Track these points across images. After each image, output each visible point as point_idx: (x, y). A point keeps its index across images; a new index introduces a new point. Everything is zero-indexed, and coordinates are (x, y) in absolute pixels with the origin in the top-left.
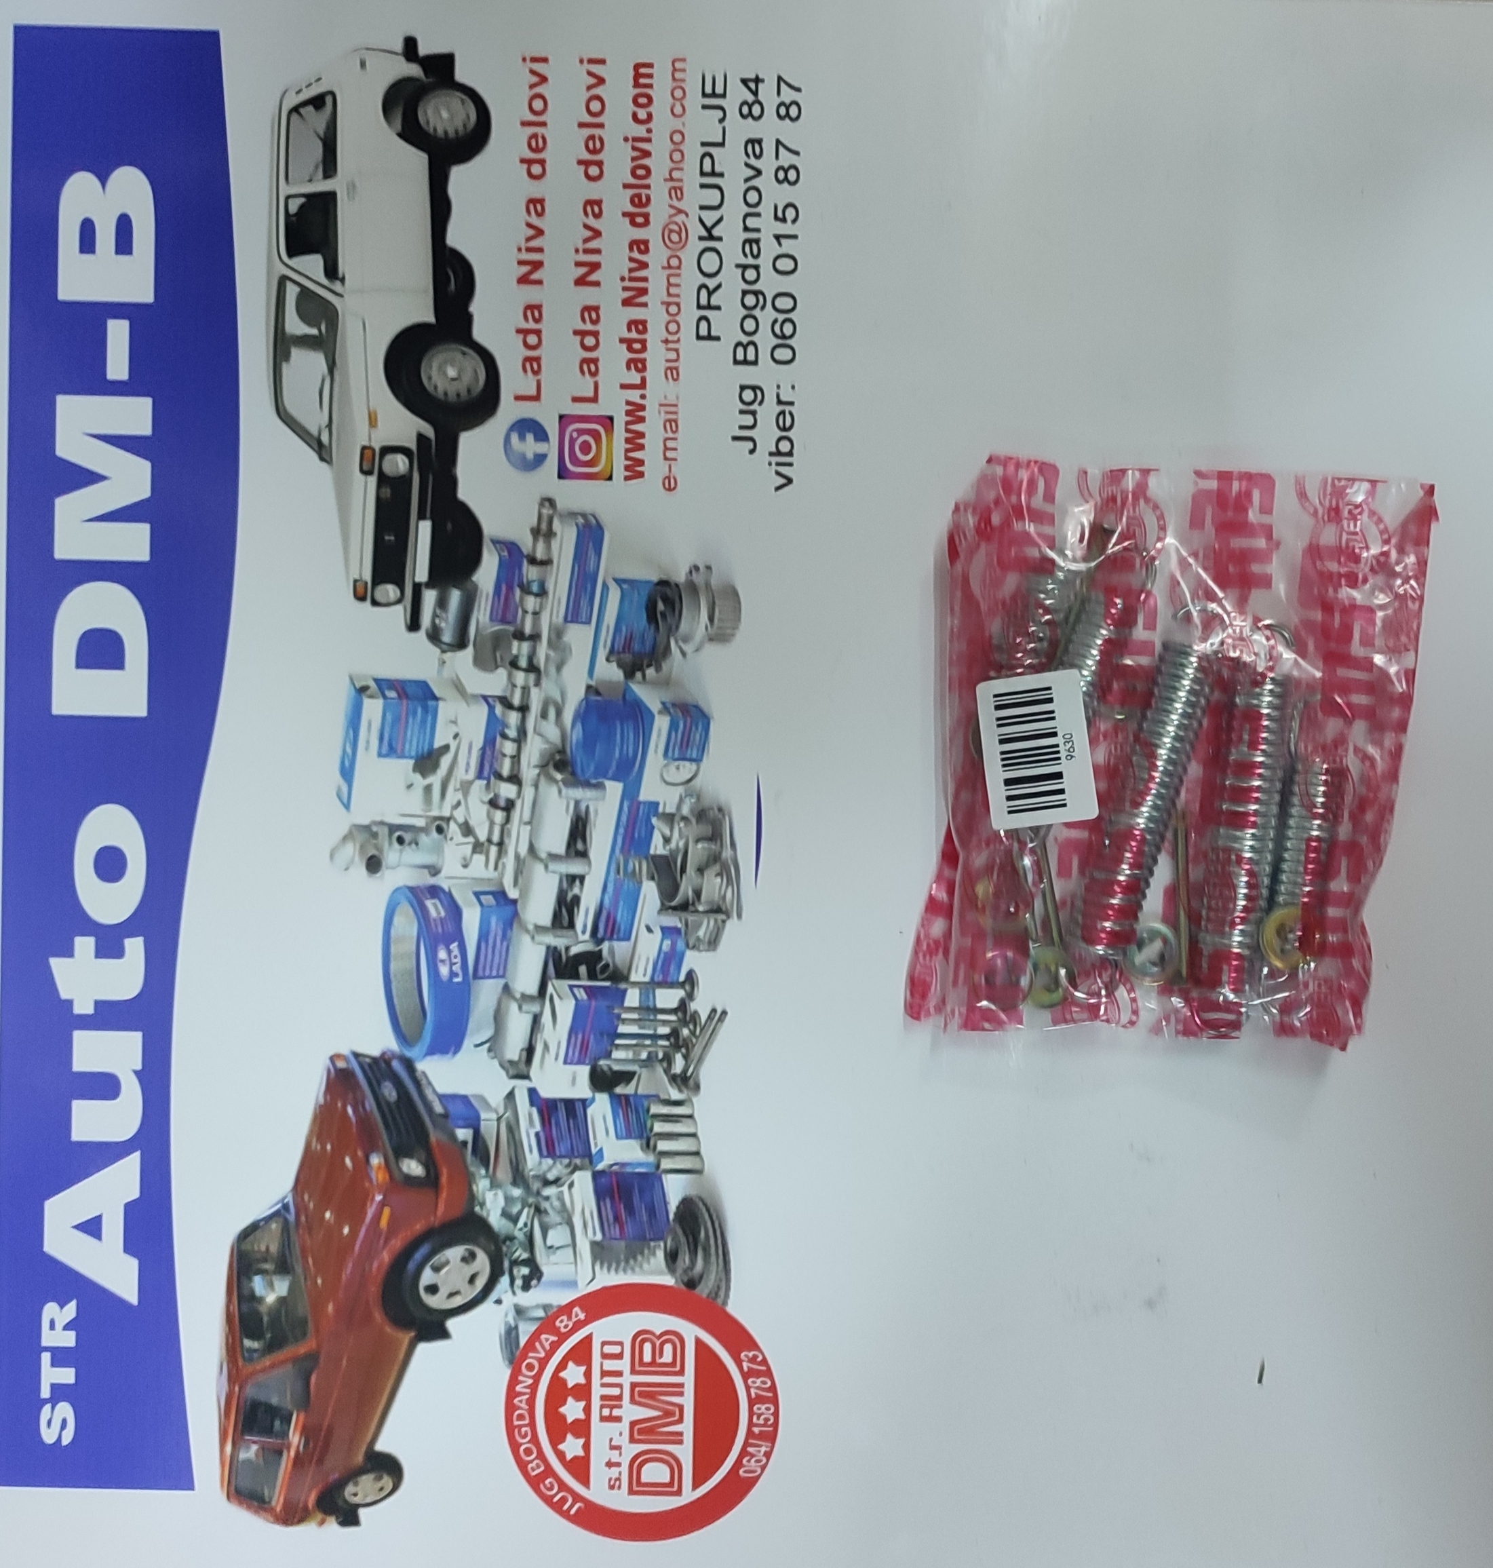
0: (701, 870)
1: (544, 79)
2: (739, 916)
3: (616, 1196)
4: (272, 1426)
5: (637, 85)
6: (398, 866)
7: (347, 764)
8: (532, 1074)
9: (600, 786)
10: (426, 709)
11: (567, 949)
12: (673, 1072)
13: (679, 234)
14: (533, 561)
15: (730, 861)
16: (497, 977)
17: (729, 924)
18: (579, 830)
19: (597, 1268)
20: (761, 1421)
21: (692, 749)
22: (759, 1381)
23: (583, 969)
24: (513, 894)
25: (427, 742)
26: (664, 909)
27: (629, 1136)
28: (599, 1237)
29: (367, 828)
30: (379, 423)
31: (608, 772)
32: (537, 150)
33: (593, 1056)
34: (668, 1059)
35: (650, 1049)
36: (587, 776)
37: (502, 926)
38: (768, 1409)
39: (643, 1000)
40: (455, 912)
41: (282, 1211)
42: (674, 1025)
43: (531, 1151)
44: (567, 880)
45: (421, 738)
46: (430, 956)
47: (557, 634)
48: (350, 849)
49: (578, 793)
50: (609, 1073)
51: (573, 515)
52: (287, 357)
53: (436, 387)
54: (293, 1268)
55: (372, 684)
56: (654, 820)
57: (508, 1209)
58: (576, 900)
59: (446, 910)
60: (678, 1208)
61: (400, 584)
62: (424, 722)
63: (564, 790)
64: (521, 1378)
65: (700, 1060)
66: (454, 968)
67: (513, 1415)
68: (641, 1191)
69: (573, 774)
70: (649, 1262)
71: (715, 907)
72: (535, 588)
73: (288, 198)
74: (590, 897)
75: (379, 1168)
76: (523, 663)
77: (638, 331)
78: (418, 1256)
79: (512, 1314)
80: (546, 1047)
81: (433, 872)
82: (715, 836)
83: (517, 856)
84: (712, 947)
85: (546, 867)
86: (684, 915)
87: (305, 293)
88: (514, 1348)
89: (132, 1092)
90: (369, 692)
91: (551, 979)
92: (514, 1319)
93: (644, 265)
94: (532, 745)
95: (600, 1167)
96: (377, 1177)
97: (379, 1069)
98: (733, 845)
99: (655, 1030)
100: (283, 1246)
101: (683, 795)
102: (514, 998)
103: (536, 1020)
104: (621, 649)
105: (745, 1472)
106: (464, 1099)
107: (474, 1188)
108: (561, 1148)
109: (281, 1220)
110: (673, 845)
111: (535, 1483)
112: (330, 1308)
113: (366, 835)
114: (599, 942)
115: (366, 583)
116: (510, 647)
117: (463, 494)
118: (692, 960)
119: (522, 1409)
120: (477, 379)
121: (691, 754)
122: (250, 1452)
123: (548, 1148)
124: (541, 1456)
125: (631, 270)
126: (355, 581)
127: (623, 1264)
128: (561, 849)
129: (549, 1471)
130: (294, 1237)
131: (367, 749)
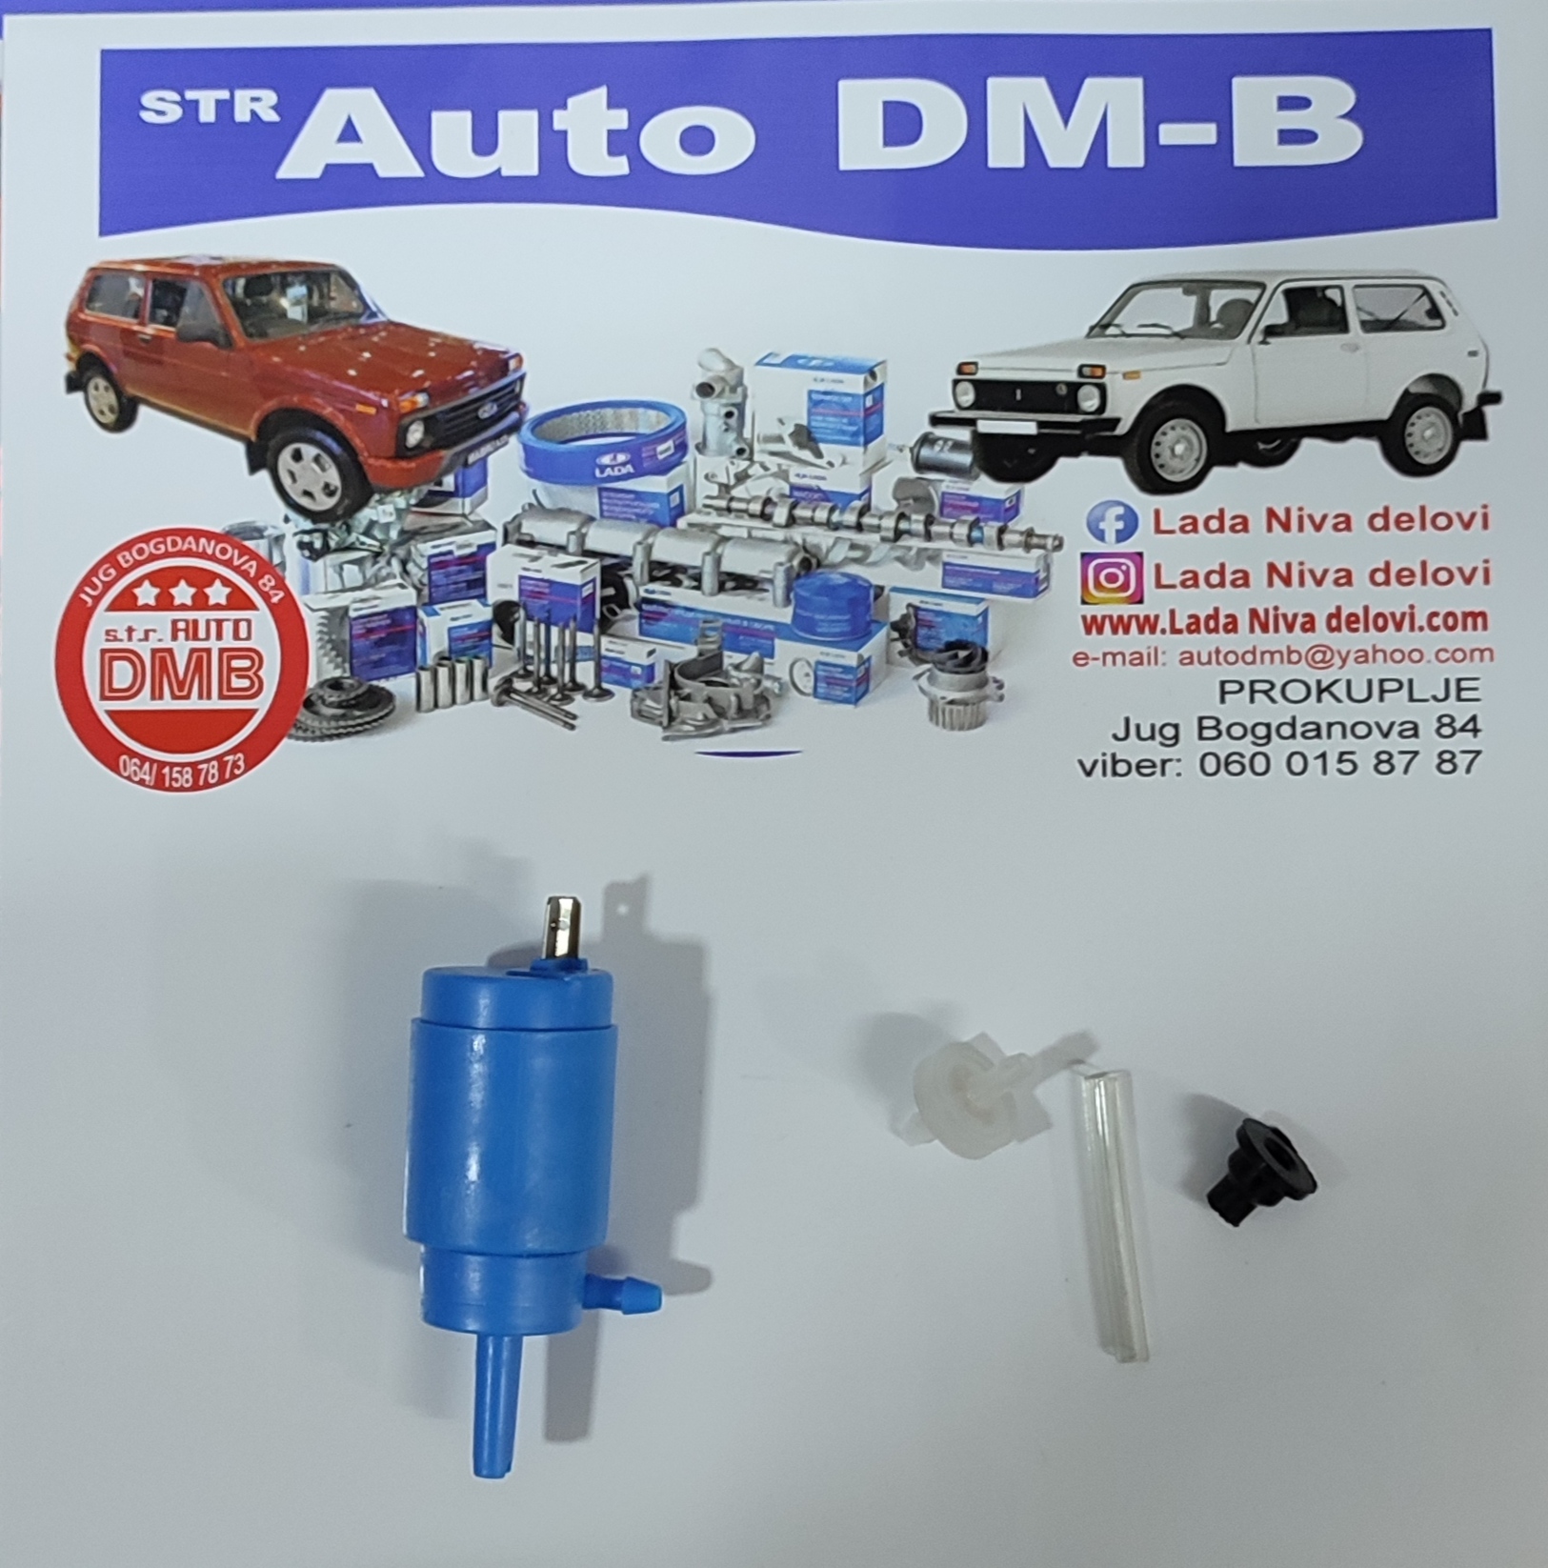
0: (709, 700)
1: (1467, 526)
2: (666, 739)
3: (392, 630)
4: (161, 307)
5: (1466, 615)
6: (705, 414)
7: (801, 361)
8: (508, 546)
9: (787, 601)
10: (855, 434)
11: (630, 576)
12: (515, 680)
13: (1323, 661)
14: (1002, 531)
15: (718, 727)
16: (602, 511)
17: (659, 729)
18: (745, 583)
19: (323, 613)
20: (175, 775)
21: (828, 688)
22: (215, 771)
23: (611, 591)
24: (682, 523)
25: (823, 436)
26: (671, 666)
27: (451, 640)
28: (353, 614)
29: (740, 382)
30: (1129, 382)
31: (802, 608)
32: (1398, 522)
33: (528, 603)
34: (527, 675)
35: (536, 658)
36: (798, 590)
37: (651, 512)
38: (187, 781)
39: (585, 650)
40: (664, 469)
41: (368, 313)
42: (560, 680)
43: (434, 547)
44: (697, 574)
45: (829, 431)
46: (621, 446)
47: (933, 557)
48: (720, 367)
49: (780, 582)
50: (512, 620)
51: (1048, 568)
52: (1187, 292)
53: (1164, 434)
54: (316, 323)
55: (878, 383)
56: (756, 654)
57: (377, 526)
58: (678, 583)
59: (665, 459)
60: (383, 689)
61: (975, 406)
62: (843, 433)
63: (782, 569)
64: (213, 543)
65: (526, 706)
66: (609, 470)
67: (177, 535)
68: (399, 654)
69: (798, 576)
70: (330, 662)
71: (674, 715)
72: (976, 534)
73: (1341, 288)
74: (681, 596)
75: (414, 403)
76: (903, 525)
77: (1226, 625)
78: (329, 442)
79: (276, 533)
80: (535, 559)
81: (701, 446)
82: (742, 712)
83: (718, 526)
84: (636, 714)
85: (708, 554)
86: (666, 685)
87: (1249, 307)
88: (242, 535)
89: (482, 167)
90: (870, 379)
91: (601, 561)
92: (269, 536)
93: (1290, 628)
94: (825, 536)
95: (421, 613)
96: (403, 401)
97: (511, 400)
98: (734, 730)
99: (554, 662)
100: (335, 313)
101: (782, 681)
102: (582, 525)
103: (562, 548)
104: (920, 617)
105: (125, 762)
106: (484, 482)
107: (398, 493)
108: (438, 576)
109: (361, 310)
110: (733, 673)
111: (110, 559)
112: (276, 359)
113: (733, 383)
114: (638, 606)
115: (974, 374)
116: (917, 512)
117: (1063, 462)
118: (622, 695)
119: (183, 543)
120: (1173, 472)
121: (821, 687)
122: (136, 288)
123: (437, 564)
124: (138, 564)
125: (1285, 616)
126: (975, 364)
127: (326, 638)
128: (726, 567)
129: (123, 572)
130: (343, 324)
131: (815, 380)
